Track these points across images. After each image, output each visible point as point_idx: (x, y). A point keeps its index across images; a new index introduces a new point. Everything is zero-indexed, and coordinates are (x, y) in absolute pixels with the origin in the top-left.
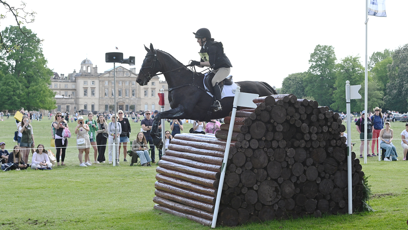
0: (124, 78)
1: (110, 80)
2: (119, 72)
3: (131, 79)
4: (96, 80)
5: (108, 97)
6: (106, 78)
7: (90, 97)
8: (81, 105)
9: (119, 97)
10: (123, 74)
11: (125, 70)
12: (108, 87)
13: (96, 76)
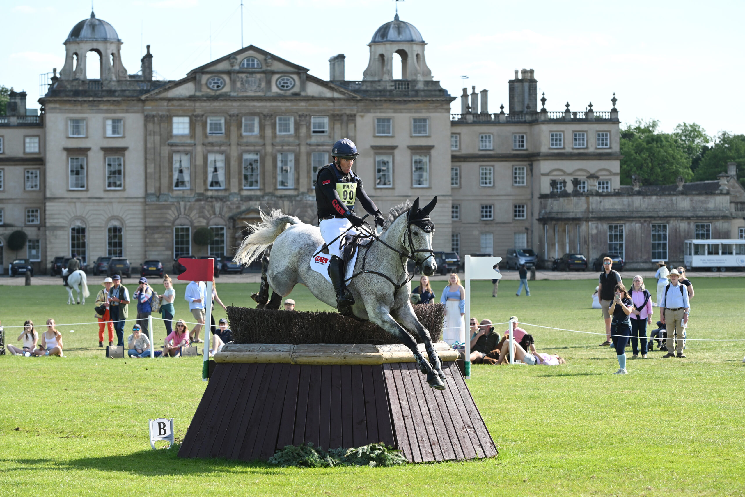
0: (268, 104)
1: (198, 112)
2: (243, 76)
3: (303, 104)
4: (127, 111)
5: (187, 194)
6: (175, 103)
7: (102, 194)
8: (55, 228)
9: (245, 193)
10: (263, 85)
11: (277, 66)
12: (189, 145)
13: (127, 93)
